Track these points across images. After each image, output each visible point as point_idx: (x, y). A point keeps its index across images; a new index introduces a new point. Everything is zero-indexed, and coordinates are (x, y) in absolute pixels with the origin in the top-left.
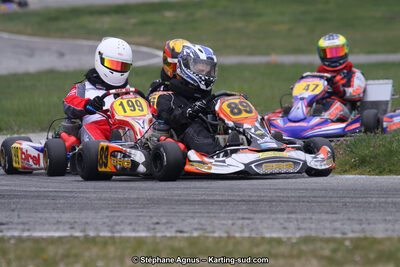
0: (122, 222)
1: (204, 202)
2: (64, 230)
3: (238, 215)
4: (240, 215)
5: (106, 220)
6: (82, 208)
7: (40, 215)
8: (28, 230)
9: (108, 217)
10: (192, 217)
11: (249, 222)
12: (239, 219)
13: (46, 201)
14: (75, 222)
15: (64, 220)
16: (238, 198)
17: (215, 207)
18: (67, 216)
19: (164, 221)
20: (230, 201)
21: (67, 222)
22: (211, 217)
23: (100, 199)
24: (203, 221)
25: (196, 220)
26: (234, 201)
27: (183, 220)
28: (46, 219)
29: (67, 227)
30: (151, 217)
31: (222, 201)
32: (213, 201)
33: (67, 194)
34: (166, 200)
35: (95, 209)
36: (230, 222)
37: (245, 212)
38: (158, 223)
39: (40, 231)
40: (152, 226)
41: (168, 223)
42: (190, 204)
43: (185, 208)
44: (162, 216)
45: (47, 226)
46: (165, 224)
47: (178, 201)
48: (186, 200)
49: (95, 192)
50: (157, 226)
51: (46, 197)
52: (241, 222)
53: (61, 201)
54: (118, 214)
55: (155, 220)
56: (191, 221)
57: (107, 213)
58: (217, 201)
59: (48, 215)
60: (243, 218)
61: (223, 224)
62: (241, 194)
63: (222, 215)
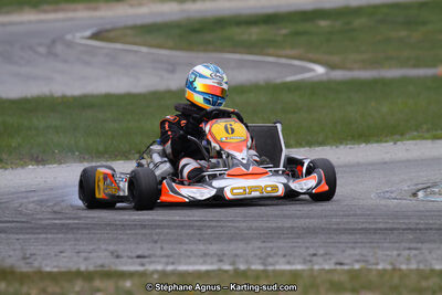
0: (275, 254)
1: (365, 231)
2: (212, 264)
3: (404, 244)
4: (407, 245)
5: (258, 252)
6: (232, 239)
7: (185, 247)
8: (173, 263)
9: (260, 248)
10: (353, 248)
11: (414, 252)
12: (404, 249)
13: (191, 231)
14: (224, 254)
15: (211, 252)
16: (404, 227)
17: (377, 236)
18: (214, 248)
19: (321, 252)
20: (395, 229)
21: (215, 254)
22: (374, 248)
23: (251, 229)
24: (365, 252)
25: (357, 251)
26: (398, 229)
27: (344, 251)
28: (191, 251)
29: (215, 259)
30: (307, 248)
31: (386, 229)
32: (376, 229)
33: (214, 224)
34: (323, 229)
35: (246, 240)
36: (395, 253)
37: (411, 241)
38: (314, 255)
39: (186, 264)
40: (308, 258)
41: (326, 254)
42: (351, 234)
43: (345, 238)
44: (319, 246)
45: (192, 260)
46: (322, 255)
47: (336, 230)
48: (345, 229)
49: (244, 221)
50: (314, 258)
51: (191, 227)
52: (406, 253)
53: (209, 231)
54: (271, 245)
55: (312, 251)
56: (352, 252)
57: (258, 244)
58: (381, 229)
59: (193, 247)
60: (410, 249)
61: (387, 255)
62: (406, 221)
63: (385, 245)
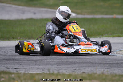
0: (62, 69)
1: (92, 63)
3: (105, 68)
4: (106, 68)
5: (56, 68)
6: (46, 64)
7: (31, 66)
8: (27, 71)
9: (56, 67)
10: (88, 68)
11: (110, 70)
12: (106, 69)
13: (33, 62)
14: (44, 69)
15: (40, 68)
16: (105, 62)
17: (96, 65)
18: (41, 67)
19: (77, 69)
21: (41, 69)
22: (96, 68)
23: (53, 62)
24: (92, 69)
25: (90, 69)
26: (103, 63)
27: (85, 69)
28: (33, 68)
30: (73, 68)
31: (99, 63)
32: (95, 63)
33: (40, 60)
34: (78, 62)
35: (52, 65)
36: (102, 70)
38: (75, 70)
39: (32, 71)
40: (73, 71)
41: (79, 70)
43: (85, 65)
44: (76, 67)
45: (34, 70)
47: (82, 63)
48: (85, 63)
49: (51, 59)
50: (75, 71)
51: (32, 61)
52: (106, 70)
53: (38, 62)
54: (60, 66)
55: (74, 69)
56: (88, 69)
57: (56, 66)
58: (97, 63)
59: (34, 66)
60: (107, 69)
61: (100, 71)
62: (106, 61)
63: (99, 68)
